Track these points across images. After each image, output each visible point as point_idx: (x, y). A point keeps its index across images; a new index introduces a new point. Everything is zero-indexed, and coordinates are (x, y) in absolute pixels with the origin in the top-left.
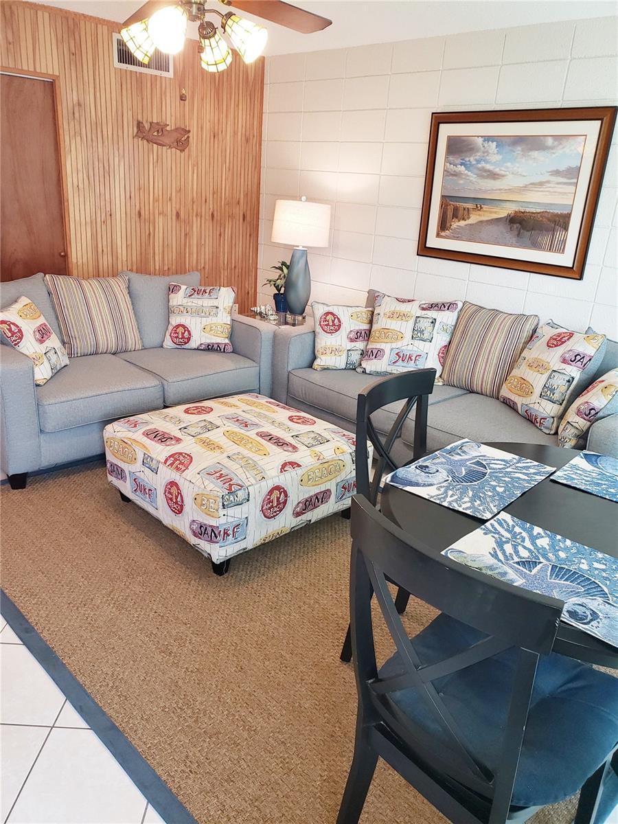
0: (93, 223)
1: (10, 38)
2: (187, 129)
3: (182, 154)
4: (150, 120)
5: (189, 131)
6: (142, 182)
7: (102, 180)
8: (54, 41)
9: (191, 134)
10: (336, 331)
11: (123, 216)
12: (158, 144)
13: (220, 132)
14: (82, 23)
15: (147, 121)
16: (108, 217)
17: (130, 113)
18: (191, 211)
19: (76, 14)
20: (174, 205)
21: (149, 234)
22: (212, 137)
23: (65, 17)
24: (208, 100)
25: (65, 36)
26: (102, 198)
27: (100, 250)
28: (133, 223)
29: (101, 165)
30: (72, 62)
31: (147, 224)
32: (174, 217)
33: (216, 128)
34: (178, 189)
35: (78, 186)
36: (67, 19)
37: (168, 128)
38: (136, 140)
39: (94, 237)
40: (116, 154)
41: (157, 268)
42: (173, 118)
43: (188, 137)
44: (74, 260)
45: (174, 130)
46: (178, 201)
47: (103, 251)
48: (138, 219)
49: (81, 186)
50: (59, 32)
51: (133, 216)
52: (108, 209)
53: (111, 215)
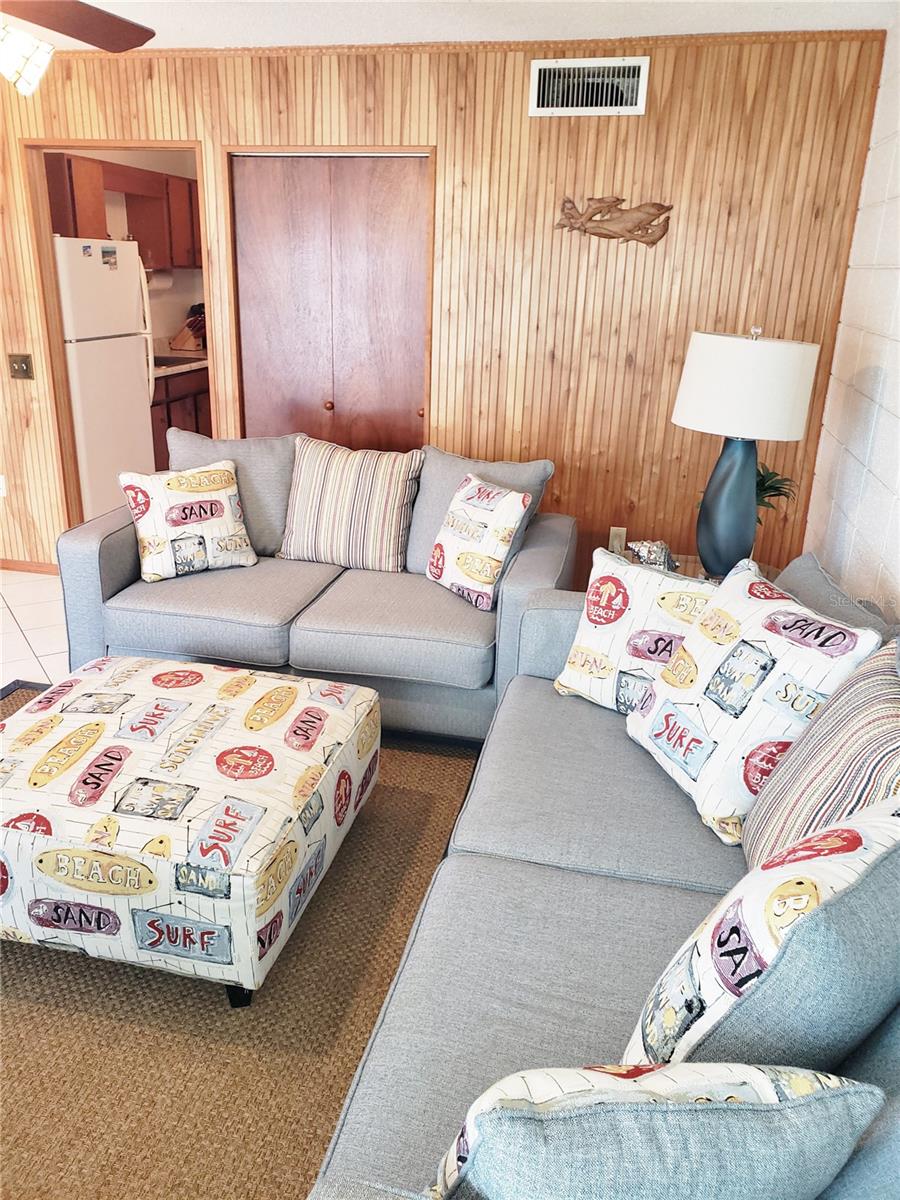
0: (469, 367)
1: (370, 104)
2: (667, 204)
3: (651, 251)
4: (588, 195)
5: (670, 208)
6: (562, 302)
7: (490, 299)
8: (433, 95)
9: (673, 214)
10: (609, 621)
11: (522, 357)
12: (600, 235)
13: (745, 202)
14: (481, 56)
15: (582, 198)
16: (495, 359)
17: (551, 187)
18: (660, 352)
19: (469, 45)
20: (623, 341)
21: (569, 390)
22: (725, 215)
23: (453, 54)
24: (723, 144)
25: (452, 84)
26: (488, 328)
27: (476, 412)
28: (539, 372)
29: (491, 276)
30: (458, 123)
31: (565, 373)
32: (622, 363)
33: (737, 194)
34: (635, 312)
35: (449, 310)
36: (457, 55)
37: (624, 206)
38: (558, 232)
39: (469, 389)
40: (519, 258)
41: (578, 450)
42: (637, 188)
43: (668, 218)
44: (433, 424)
45: (636, 208)
46: (633, 333)
47: (480, 413)
48: (548, 364)
49: (454, 309)
50: (443, 79)
51: (540, 358)
52: (496, 346)
53: (500, 357)
